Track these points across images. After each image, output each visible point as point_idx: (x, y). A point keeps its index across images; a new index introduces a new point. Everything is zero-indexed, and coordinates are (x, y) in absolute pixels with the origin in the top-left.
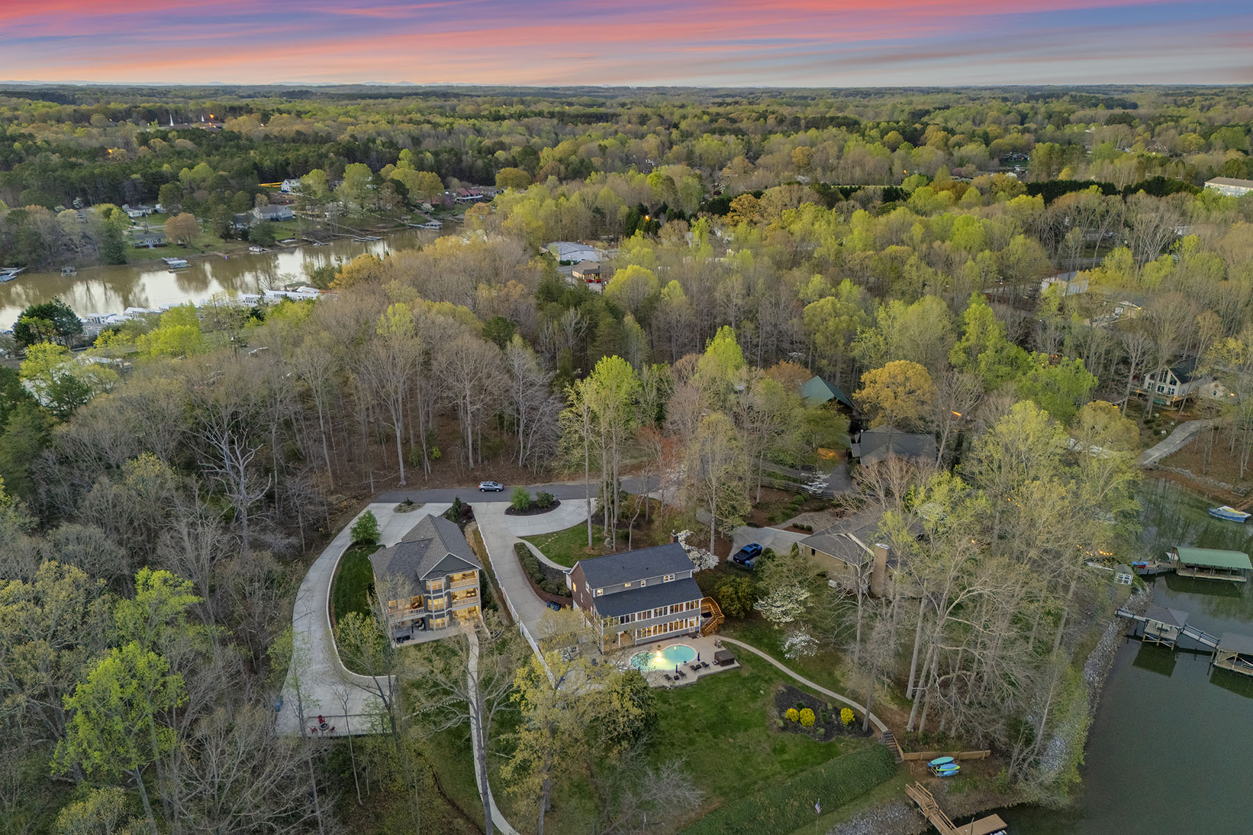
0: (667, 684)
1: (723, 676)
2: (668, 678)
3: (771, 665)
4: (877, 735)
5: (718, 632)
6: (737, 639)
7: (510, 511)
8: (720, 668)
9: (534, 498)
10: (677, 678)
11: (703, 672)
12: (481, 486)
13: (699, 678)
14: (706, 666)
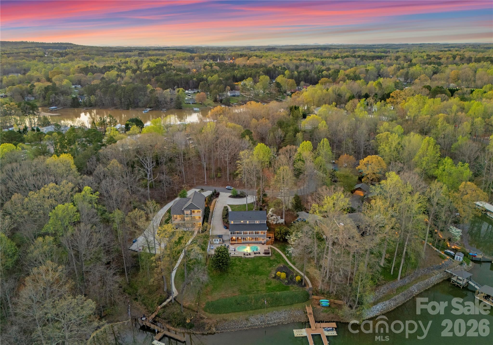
0: (243, 256)
1: (263, 258)
2: (244, 254)
3: (283, 258)
4: (307, 288)
5: (272, 245)
6: (277, 248)
7: (230, 197)
8: (264, 255)
9: (239, 193)
10: (247, 255)
11: (257, 255)
12: (227, 187)
13: (255, 256)
14: (259, 253)
